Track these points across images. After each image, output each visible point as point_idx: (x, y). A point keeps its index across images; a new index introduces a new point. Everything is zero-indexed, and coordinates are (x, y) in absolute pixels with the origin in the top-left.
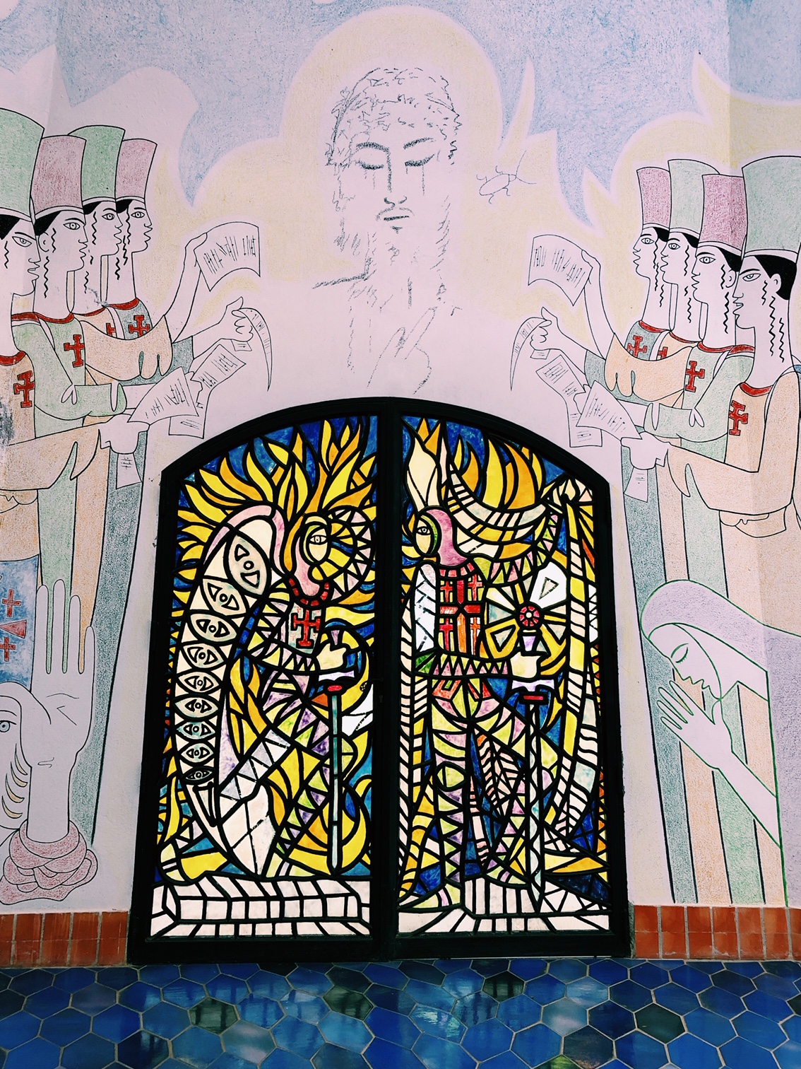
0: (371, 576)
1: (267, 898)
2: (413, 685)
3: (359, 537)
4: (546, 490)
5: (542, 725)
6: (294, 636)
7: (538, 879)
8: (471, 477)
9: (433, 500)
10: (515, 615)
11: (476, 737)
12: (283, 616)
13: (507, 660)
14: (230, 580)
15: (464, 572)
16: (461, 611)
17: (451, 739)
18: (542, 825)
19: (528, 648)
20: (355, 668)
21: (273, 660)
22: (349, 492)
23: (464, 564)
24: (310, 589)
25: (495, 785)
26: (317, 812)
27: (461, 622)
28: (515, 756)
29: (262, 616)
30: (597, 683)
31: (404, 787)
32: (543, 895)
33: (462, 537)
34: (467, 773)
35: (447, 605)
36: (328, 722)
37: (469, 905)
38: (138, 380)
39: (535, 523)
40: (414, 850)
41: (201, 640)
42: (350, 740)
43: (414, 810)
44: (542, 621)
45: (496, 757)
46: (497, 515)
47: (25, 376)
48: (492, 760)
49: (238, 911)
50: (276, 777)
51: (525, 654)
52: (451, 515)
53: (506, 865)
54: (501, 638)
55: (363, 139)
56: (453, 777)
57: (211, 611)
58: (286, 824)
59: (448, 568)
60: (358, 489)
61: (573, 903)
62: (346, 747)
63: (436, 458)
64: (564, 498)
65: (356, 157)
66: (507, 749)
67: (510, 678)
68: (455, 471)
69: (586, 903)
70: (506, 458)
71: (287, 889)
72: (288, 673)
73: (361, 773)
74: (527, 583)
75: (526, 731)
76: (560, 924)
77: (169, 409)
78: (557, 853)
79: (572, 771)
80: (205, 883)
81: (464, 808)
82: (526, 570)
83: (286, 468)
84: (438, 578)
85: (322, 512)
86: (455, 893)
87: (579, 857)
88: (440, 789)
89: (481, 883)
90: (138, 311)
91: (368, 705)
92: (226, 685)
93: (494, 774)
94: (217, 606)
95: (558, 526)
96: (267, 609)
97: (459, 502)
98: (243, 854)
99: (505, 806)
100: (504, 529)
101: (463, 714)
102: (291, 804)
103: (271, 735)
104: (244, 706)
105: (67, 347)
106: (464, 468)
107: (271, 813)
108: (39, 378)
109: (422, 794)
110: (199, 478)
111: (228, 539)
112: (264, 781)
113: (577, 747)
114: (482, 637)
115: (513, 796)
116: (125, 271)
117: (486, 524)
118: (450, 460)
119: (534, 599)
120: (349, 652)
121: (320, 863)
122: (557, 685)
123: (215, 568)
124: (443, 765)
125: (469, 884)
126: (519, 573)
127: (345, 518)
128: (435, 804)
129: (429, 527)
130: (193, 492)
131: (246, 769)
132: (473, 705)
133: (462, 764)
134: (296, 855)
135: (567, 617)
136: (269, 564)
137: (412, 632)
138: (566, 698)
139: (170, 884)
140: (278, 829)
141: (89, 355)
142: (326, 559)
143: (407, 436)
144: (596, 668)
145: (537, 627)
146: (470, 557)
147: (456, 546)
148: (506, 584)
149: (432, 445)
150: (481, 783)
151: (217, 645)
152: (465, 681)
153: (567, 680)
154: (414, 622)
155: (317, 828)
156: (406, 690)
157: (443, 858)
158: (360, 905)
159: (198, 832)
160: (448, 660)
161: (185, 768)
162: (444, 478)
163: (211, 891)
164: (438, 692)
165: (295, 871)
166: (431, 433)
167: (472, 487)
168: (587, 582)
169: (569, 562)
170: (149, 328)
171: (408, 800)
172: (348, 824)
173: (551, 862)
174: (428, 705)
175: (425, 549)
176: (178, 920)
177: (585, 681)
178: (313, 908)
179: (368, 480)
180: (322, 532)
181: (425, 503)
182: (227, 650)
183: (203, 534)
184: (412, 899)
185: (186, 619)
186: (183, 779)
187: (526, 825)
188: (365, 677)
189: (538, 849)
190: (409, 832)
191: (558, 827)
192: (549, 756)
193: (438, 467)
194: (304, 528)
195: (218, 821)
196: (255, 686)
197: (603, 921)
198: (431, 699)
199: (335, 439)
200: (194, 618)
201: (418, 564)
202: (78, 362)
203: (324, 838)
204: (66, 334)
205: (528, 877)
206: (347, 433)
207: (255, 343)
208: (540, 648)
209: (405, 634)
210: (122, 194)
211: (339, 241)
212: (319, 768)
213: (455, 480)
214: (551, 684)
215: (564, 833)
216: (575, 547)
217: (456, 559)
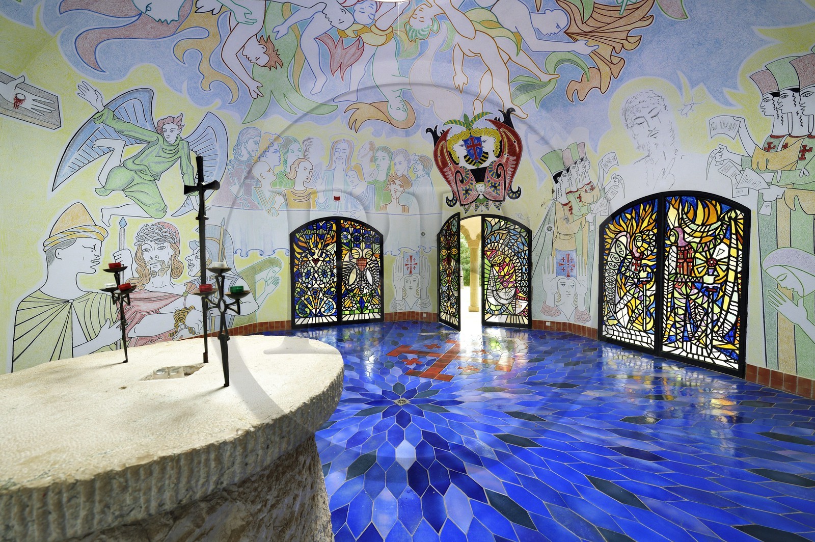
0: (655, 251)
1: (627, 333)
2: (668, 283)
3: (651, 239)
4: (722, 216)
5: (715, 299)
6: (633, 268)
7: (710, 347)
8: (691, 215)
9: (676, 225)
10: (706, 262)
11: (689, 301)
12: (630, 262)
13: (702, 277)
14: (617, 253)
15: (687, 248)
16: (685, 261)
17: (680, 300)
18: (712, 331)
19: (711, 274)
20: (650, 277)
21: (628, 274)
22: (648, 225)
23: (687, 245)
24: (637, 255)
25: (696, 316)
26: (640, 315)
27: (685, 264)
28: (704, 309)
29: (624, 262)
30: (740, 287)
31: (665, 312)
32: (711, 352)
33: (686, 236)
34: (686, 311)
35: (680, 259)
36: (643, 292)
37: (685, 348)
38: (594, 202)
39: (717, 229)
40: (668, 330)
41: (610, 269)
42: (649, 297)
43: (668, 319)
44: (717, 264)
45: (696, 307)
46: (701, 227)
47: (571, 207)
48: (695, 308)
49: (621, 334)
50: (629, 304)
51: (709, 275)
52: (683, 229)
53: (698, 340)
54: (700, 270)
55: (635, 117)
56: (681, 312)
57: (612, 261)
58: (632, 316)
59: (681, 247)
60: (651, 224)
61: (723, 357)
62: (648, 299)
63: (678, 210)
64: (730, 218)
65: (635, 123)
66: (701, 305)
67: (703, 283)
68: (685, 213)
69: (729, 358)
70: (705, 205)
71: (632, 332)
72: (632, 278)
73: (652, 306)
74: (711, 251)
75: (708, 300)
76: (717, 362)
77: (600, 209)
78: (718, 340)
79: (726, 316)
80: (613, 326)
81: (684, 321)
82: (712, 246)
83: (630, 220)
84: (678, 250)
85: (640, 232)
86: (680, 345)
87: (726, 344)
88: (676, 314)
89: (689, 343)
90: (591, 184)
91: (654, 288)
92: (616, 280)
93: (695, 313)
94: (614, 260)
95: (726, 229)
96: (626, 261)
97: (686, 224)
98: (621, 321)
99: (699, 323)
100: (703, 232)
101: (685, 293)
102: (633, 311)
103: (628, 294)
104: (621, 286)
105: (578, 198)
106: (688, 212)
107: (628, 313)
108: (573, 207)
109: (670, 315)
110: (608, 226)
111: (616, 242)
112: (626, 305)
113: (729, 308)
114: (693, 269)
115: (702, 320)
116: (587, 175)
117: (696, 231)
118: (683, 210)
119: (714, 256)
120: (648, 273)
121: (641, 328)
122: (722, 286)
123: (613, 250)
124: (677, 308)
125: (685, 343)
126: (708, 247)
127: (647, 233)
128: (675, 318)
129: (675, 234)
130: (607, 230)
131: (622, 301)
132: (689, 291)
133: (684, 308)
134: (634, 324)
135: (728, 263)
136: (626, 248)
137: (668, 268)
138: (725, 291)
139: (606, 325)
140: (630, 317)
141: (582, 199)
142: (642, 246)
143: (668, 204)
144: (740, 281)
145: (715, 266)
146: (689, 243)
147: (684, 239)
148: (703, 251)
149: (676, 206)
150: (690, 314)
151: (614, 270)
152: (686, 283)
153: (726, 285)
154: (669, 264)
155: (640, 319)
156: (666, 285)
157: (677, 334)
158: (651, 341)
159: (611, 315)
160: (680, 276)
161: (608, 299)
162: (681, 216)
163: (615, 329)
164: (676, 286)
165: (634, 328)
166: (676, 201)
167: (691, 219)
168: (738, 249)
169: (731, 242)
170: (594, 188)
171: (666, 316)
172: (648, 320)
173: (715, 343)
174: (673, 290)
175: (673, 241)
176: (608, 333)
177: (734, 286)
178: (639, 338)
179: (654, 221)
180: (640, 238)
181: (674, 226)
182: (616, 271)
183: (610, 241)
184: (666, 343)
185: (607, 263)
186: (608, 301)
187: (706, 330)
188: (653, 280)
189: (710, 338)
190: (666, 324)
191: (719, 333)
192: (717, 310)
193: (678, 213)
194: (635, 237)
195: (616, 313)
196: (623, 281)
197: (736, 366)
198: (674, 288)
199: (644, 209)
200: (609, 263)
201: (671, 246)
202: (580, 201)
203: (642, 322)
204: (577, 194)
205: (706, 346)
206: (648, 206)
207: (620, 185)
208: (716, 273)
209: (666, 268)
210: (581, 157)
211: (638, 148)
212: (640, 303)
213: (685, 216)
214: (719, 286)
215: (721, 335)
216: (734, 236)
217: (684, 244)
